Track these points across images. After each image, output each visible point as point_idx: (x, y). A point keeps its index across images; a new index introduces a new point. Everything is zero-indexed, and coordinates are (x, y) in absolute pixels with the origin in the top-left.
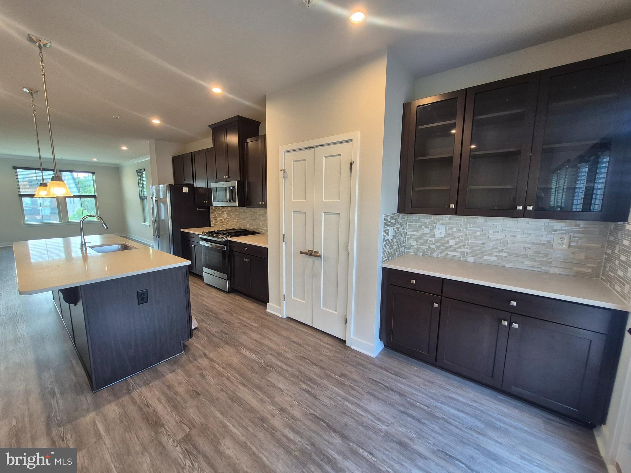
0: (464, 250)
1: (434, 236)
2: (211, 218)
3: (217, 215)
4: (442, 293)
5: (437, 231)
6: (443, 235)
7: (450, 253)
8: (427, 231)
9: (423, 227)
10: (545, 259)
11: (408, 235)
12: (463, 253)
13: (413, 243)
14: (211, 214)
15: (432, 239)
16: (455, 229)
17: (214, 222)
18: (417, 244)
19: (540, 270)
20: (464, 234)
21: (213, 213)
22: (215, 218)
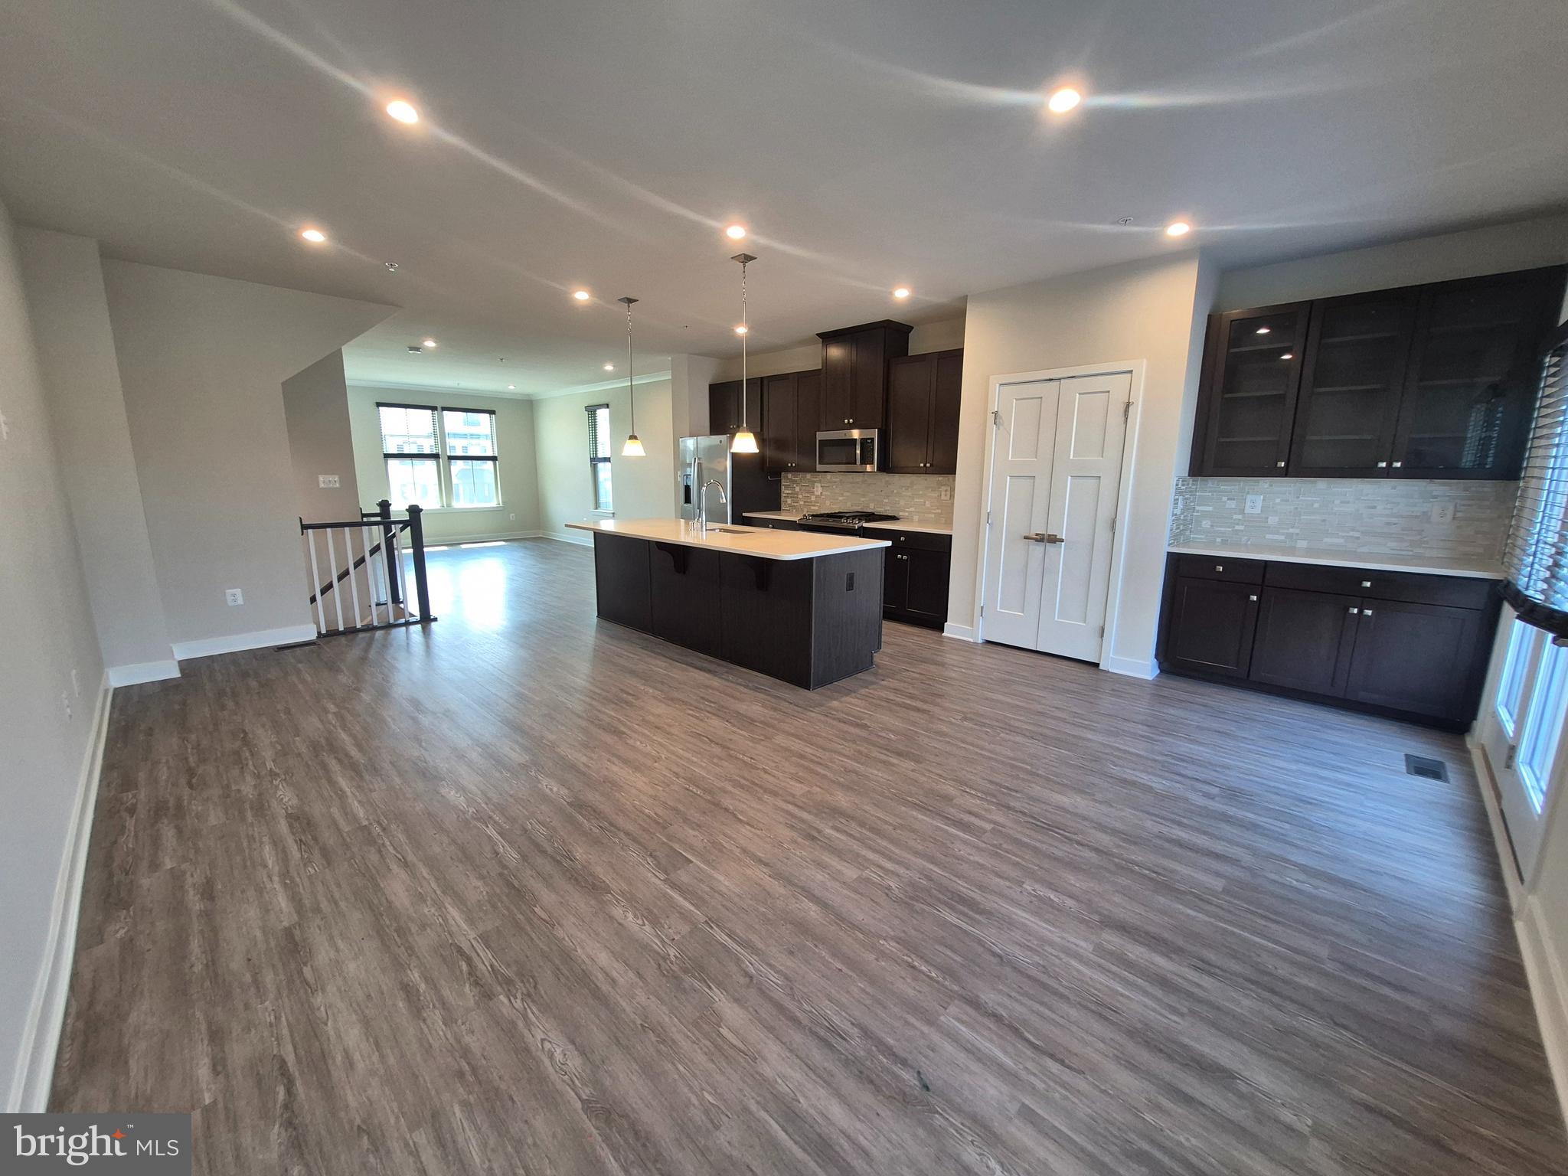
0: (1291, 530)
1: (1242, 512)
2: (783, 495)
3: (797, 489)
4: (1263, 581)
5: (1248, 504)
6: (1258, 510)
7: (1268, 536)
8: (1232, 504)
9: (1225, 499)
10: (1419, 537)
11: (1198, 512)
12: (1290, 536)
13: (1206, 524)
14: (783, 487)
15: (1240, 517)
16: (1278, 501)
17: (789, 501)
18: (1212, 526)
19: (1411, 553)
20: (1292, 507)
21: (787, 487)
22: (794, 496)
